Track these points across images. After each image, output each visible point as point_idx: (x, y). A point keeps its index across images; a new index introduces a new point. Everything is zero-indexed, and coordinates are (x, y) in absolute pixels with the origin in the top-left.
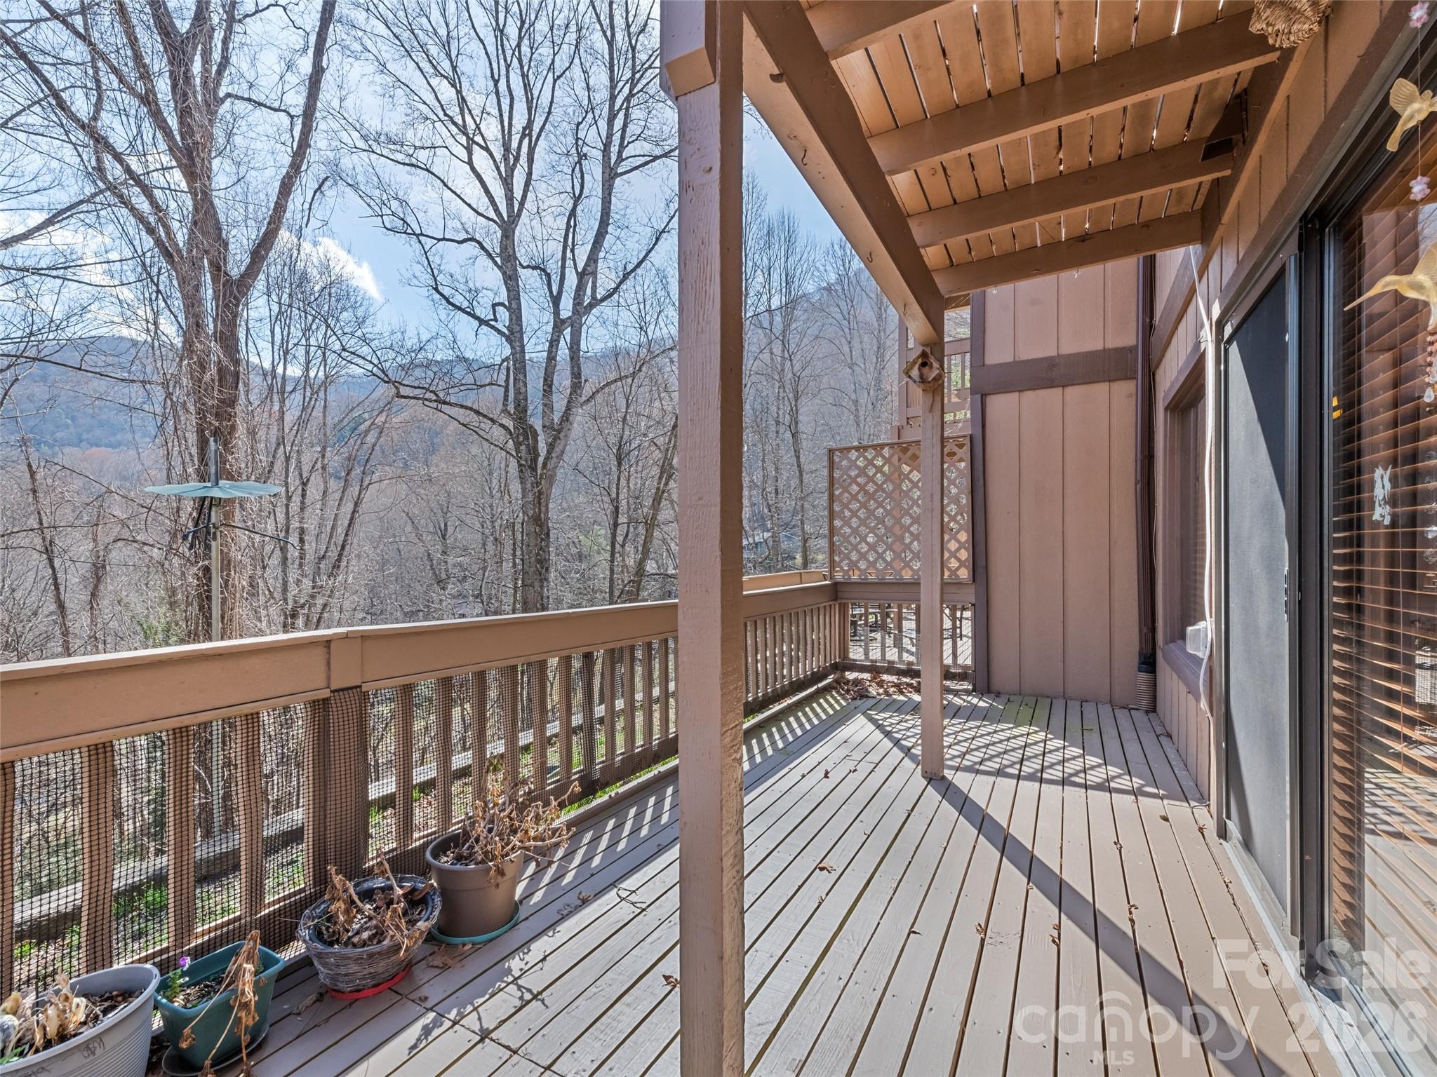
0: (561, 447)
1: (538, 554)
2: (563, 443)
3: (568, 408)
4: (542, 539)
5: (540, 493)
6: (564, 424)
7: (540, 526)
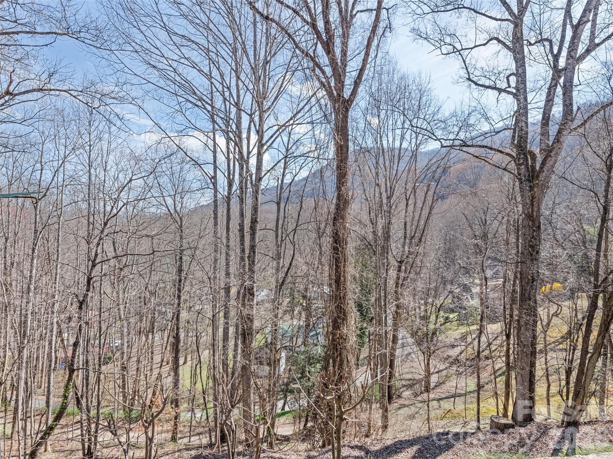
0: (551, 163)
1: (531, 241)
2: (553, 159)
3: (560, 132)
4: (534, 231)
5: (533, 198)
6: (555, 145)
7: (533, 221)
